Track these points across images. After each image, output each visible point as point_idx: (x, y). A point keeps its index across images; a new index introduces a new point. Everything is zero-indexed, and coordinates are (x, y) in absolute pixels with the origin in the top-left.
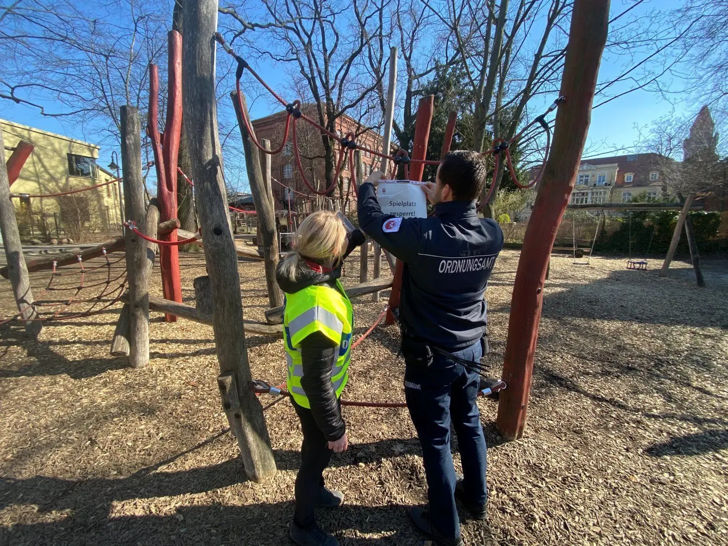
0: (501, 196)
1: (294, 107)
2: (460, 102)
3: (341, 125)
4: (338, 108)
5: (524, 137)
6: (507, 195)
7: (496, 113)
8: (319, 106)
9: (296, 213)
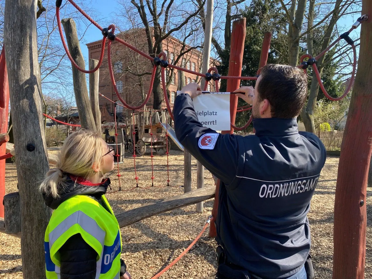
0: (320, 106)
1: (109, 31)
2: (274, 24)
3: (168, 46)
4: (164, 31)
5: (336, 52)
6: (325, 105)
7: (308, 32)
8: (147, 30)
9: (125, 124)
